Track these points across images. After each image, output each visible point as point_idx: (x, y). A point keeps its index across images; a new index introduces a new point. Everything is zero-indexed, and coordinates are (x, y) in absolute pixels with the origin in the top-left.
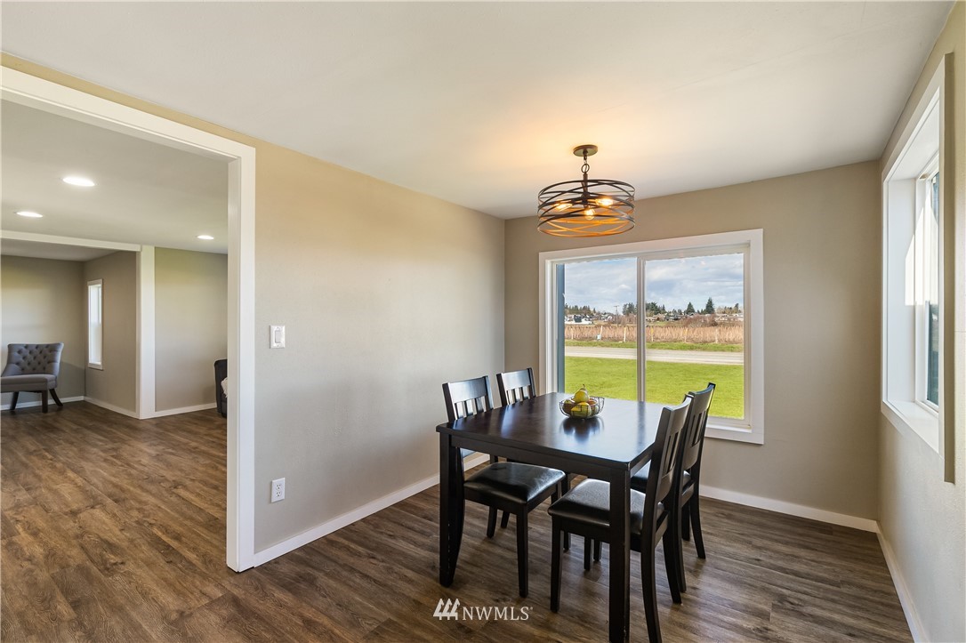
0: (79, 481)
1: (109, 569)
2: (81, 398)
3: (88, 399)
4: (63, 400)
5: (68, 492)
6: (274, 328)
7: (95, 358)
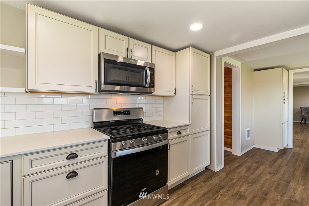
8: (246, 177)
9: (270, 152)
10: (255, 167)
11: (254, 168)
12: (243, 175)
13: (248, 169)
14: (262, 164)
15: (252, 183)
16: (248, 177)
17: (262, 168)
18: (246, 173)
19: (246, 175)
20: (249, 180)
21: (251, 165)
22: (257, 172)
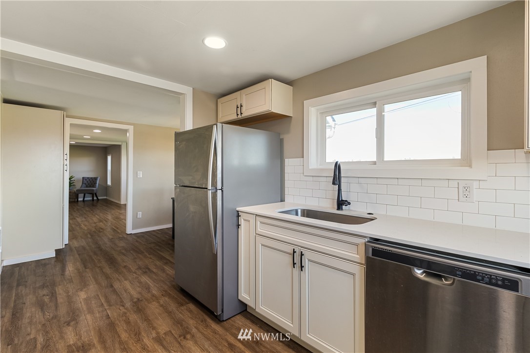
0: (98, 217)
1: (100, 232)
2: (105, 197)
3: (107, 198)
4: (99, 198)
5: (95, 219)
6: (138, 172)
7: (109, 183)
8: (52, 318)
9: (43, 262)
10: (47, 295)
11: (48, 297)
12: (43, 319)
13: (41, 306)
14: (54, 284)
15: (73, 320)
16: (55, 317)
17: (60, 290)
18: (44, 314)
19: (49, 316)
20: (62, 319)
21: (37, 297)
22: (60, 300)
